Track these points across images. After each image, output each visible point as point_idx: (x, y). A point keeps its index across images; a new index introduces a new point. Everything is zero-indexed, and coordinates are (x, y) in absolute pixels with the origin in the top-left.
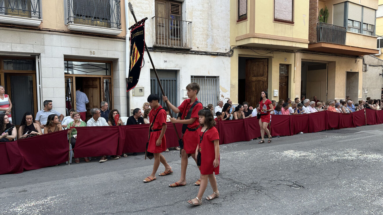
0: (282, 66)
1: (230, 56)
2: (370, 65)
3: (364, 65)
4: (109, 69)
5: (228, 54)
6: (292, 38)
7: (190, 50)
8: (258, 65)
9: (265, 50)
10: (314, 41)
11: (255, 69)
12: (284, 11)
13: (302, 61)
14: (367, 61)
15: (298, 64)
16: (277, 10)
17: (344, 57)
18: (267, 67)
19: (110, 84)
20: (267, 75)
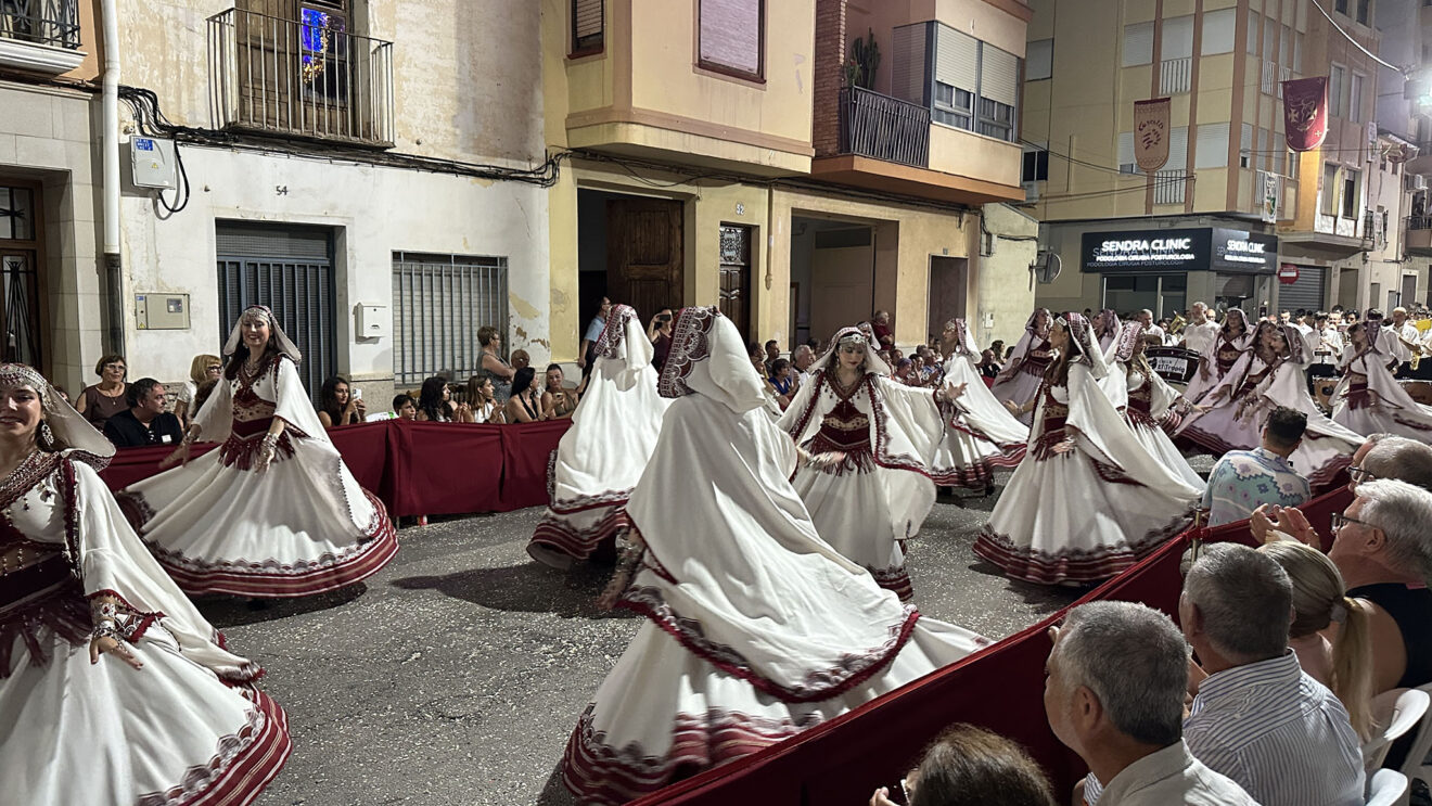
0: (730, 232)
1: (544, 183)
2: (1000, 237)
3: (984, 237)
4: (27, 214)
5: (537, 176)
6: (759, 133)
7: (388, 151)
8: (649, 222)
9: (670, 171)
10: (830, 151)
11: (638, 236)
12: (734, 38)
13: (792, 217)
14: (994, 224)
15: (780, 223)
16: (707, 29)
17: (924, 208)
18: (678, 233)
19: (32, 275)
20: (679, 261)
